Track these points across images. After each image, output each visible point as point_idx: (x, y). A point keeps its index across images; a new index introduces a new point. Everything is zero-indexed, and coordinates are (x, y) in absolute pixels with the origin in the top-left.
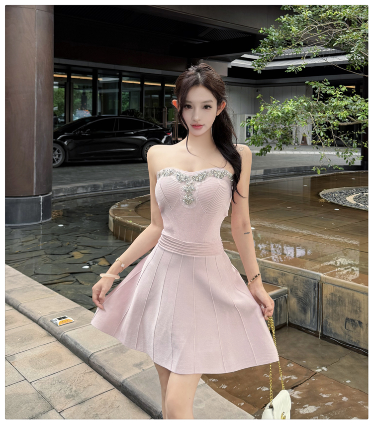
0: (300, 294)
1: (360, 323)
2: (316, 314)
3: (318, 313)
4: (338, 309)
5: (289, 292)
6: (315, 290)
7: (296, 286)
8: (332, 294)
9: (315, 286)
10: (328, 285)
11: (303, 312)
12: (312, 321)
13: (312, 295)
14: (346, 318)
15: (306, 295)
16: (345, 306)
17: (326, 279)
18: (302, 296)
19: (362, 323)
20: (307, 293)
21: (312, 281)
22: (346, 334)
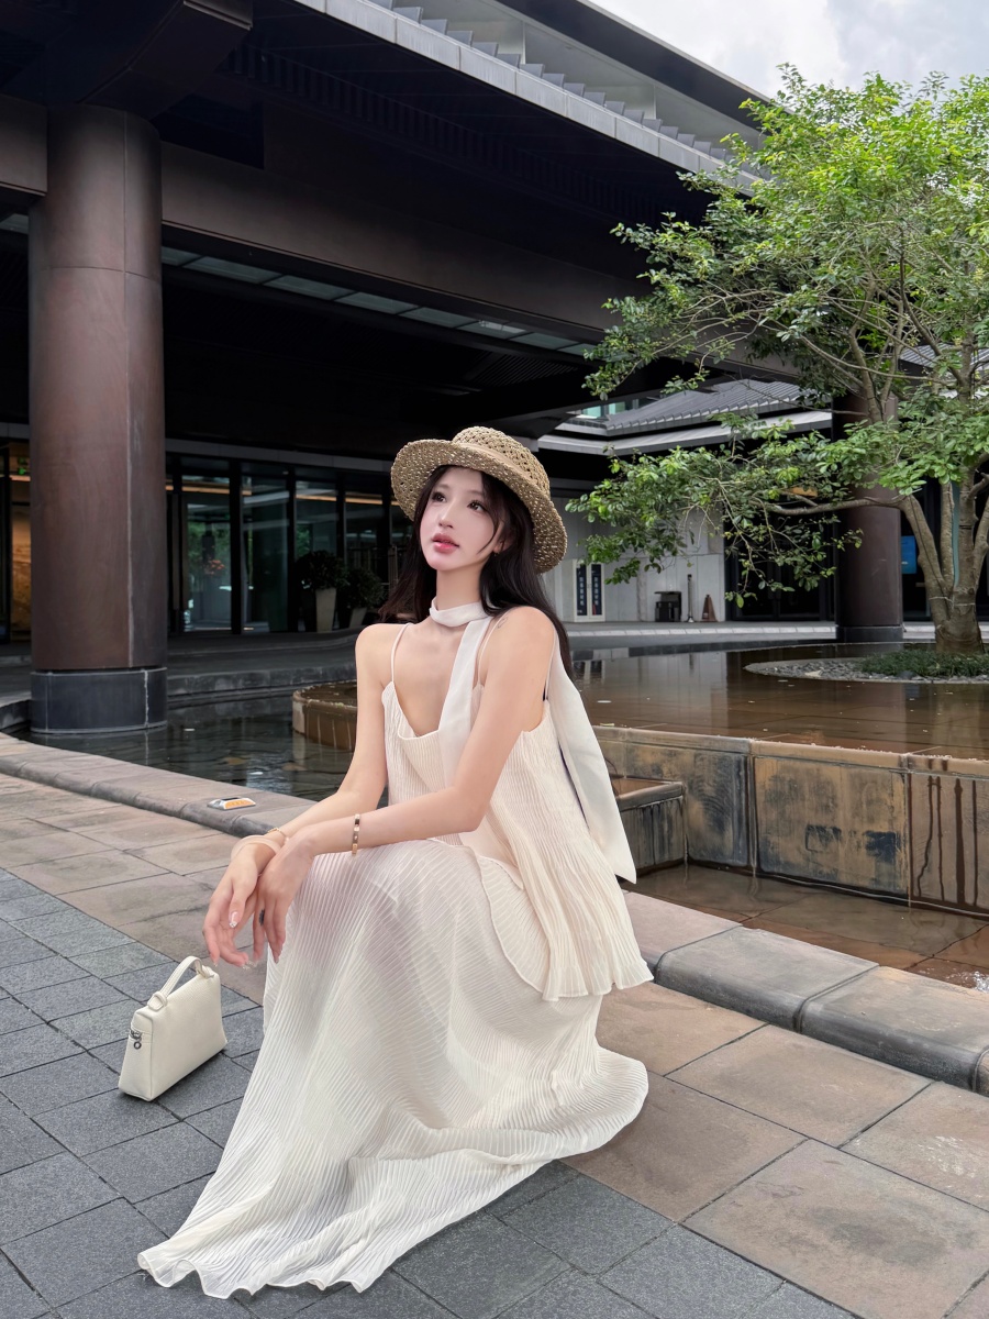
0: (709, 790)
1: (836, 831)
2: (744, 828)
3: (748, 825)
4: (788, 808)
5: (687, 791)
6: (739, 776)
7: (700, 774)
8: (775, 778)
9: (739, 767)
10: (765, 759)
11: (717, 829)
12: (736, 845)
13: (734, 787)
14: (806, 826)
15: (722, 790)
16: (803, 800)
17: (760, 746)
18: (714, 795)
19: (840, 831)
20: (723, 786)
21: (734, 756)
22: (808, 860)
